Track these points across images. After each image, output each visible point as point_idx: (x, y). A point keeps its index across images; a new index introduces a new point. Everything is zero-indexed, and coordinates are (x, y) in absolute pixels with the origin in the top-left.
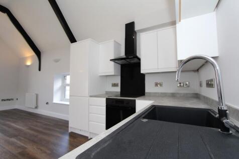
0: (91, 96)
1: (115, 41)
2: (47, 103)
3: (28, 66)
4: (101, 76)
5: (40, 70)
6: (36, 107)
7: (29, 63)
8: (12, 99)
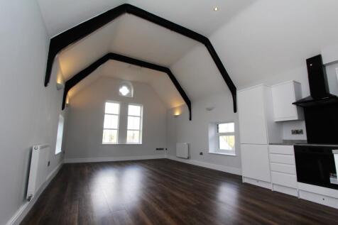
0: (270, 144)
1: (294, 82)
2: (201, 154)
3: (177, 116)
4: (277, 122)
5: (190, 119)
6: (188, 158)
7: (177, 113)
8: (162, 149)
